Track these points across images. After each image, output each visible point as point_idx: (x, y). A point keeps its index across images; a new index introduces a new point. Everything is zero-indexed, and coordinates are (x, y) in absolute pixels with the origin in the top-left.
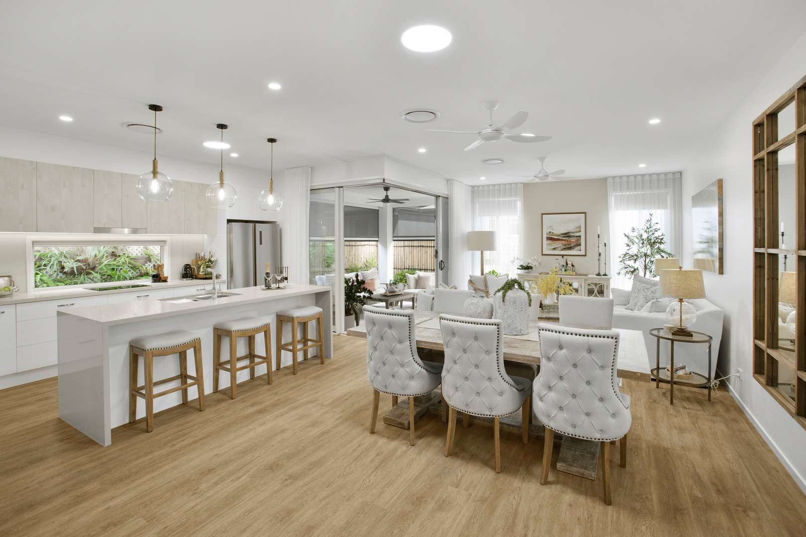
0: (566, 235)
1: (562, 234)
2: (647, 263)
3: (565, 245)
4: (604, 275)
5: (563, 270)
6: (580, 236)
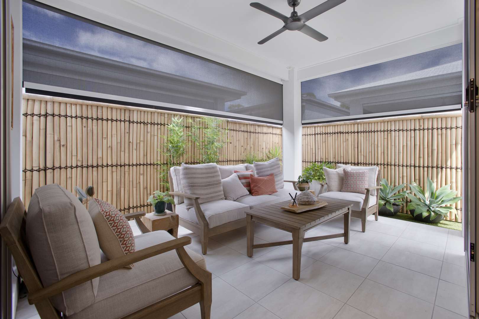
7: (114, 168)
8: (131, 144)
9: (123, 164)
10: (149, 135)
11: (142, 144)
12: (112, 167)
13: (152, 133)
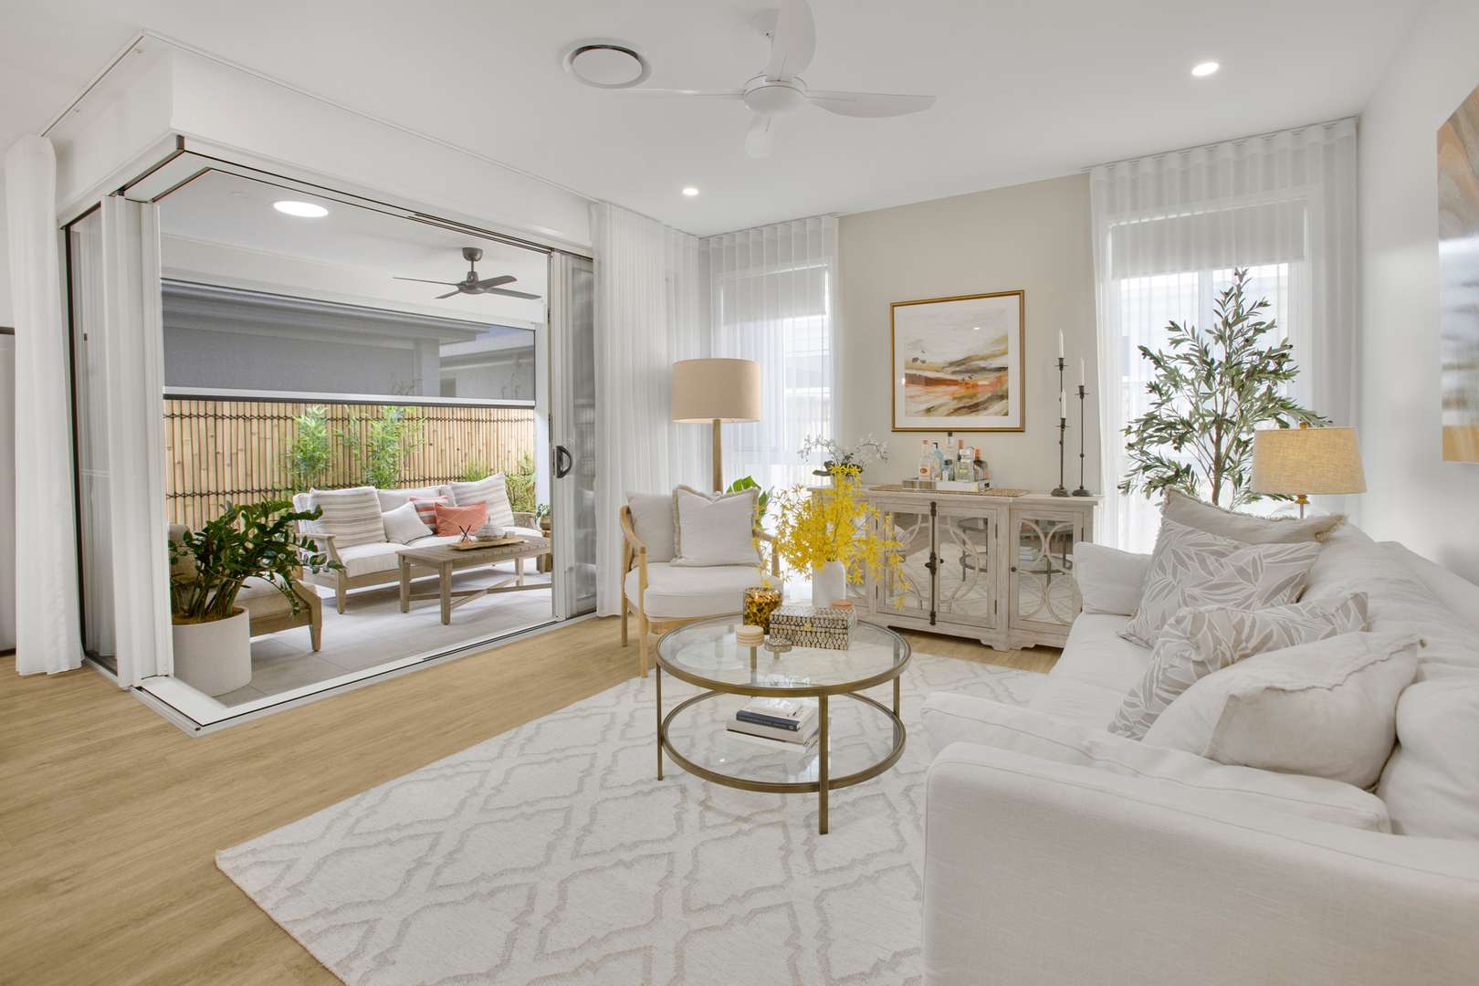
0: (963, 367)
1: (951, 364)
2: (1223, 450)
3: (960, 399)
4: (1076, 494)
5: (946, 474)
6: (1005, 369)
7: (189, 499)
8: (220, 457)
9: (204, 492)
10: (255, 438)
11: (241, 455)
12: (184, 497)
13: (262, 435)
